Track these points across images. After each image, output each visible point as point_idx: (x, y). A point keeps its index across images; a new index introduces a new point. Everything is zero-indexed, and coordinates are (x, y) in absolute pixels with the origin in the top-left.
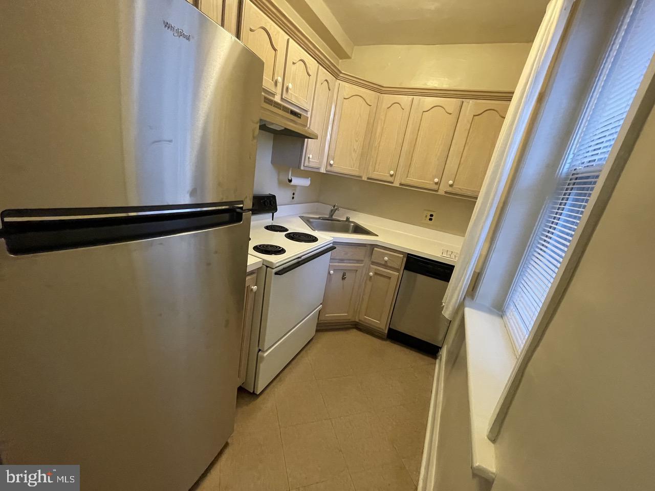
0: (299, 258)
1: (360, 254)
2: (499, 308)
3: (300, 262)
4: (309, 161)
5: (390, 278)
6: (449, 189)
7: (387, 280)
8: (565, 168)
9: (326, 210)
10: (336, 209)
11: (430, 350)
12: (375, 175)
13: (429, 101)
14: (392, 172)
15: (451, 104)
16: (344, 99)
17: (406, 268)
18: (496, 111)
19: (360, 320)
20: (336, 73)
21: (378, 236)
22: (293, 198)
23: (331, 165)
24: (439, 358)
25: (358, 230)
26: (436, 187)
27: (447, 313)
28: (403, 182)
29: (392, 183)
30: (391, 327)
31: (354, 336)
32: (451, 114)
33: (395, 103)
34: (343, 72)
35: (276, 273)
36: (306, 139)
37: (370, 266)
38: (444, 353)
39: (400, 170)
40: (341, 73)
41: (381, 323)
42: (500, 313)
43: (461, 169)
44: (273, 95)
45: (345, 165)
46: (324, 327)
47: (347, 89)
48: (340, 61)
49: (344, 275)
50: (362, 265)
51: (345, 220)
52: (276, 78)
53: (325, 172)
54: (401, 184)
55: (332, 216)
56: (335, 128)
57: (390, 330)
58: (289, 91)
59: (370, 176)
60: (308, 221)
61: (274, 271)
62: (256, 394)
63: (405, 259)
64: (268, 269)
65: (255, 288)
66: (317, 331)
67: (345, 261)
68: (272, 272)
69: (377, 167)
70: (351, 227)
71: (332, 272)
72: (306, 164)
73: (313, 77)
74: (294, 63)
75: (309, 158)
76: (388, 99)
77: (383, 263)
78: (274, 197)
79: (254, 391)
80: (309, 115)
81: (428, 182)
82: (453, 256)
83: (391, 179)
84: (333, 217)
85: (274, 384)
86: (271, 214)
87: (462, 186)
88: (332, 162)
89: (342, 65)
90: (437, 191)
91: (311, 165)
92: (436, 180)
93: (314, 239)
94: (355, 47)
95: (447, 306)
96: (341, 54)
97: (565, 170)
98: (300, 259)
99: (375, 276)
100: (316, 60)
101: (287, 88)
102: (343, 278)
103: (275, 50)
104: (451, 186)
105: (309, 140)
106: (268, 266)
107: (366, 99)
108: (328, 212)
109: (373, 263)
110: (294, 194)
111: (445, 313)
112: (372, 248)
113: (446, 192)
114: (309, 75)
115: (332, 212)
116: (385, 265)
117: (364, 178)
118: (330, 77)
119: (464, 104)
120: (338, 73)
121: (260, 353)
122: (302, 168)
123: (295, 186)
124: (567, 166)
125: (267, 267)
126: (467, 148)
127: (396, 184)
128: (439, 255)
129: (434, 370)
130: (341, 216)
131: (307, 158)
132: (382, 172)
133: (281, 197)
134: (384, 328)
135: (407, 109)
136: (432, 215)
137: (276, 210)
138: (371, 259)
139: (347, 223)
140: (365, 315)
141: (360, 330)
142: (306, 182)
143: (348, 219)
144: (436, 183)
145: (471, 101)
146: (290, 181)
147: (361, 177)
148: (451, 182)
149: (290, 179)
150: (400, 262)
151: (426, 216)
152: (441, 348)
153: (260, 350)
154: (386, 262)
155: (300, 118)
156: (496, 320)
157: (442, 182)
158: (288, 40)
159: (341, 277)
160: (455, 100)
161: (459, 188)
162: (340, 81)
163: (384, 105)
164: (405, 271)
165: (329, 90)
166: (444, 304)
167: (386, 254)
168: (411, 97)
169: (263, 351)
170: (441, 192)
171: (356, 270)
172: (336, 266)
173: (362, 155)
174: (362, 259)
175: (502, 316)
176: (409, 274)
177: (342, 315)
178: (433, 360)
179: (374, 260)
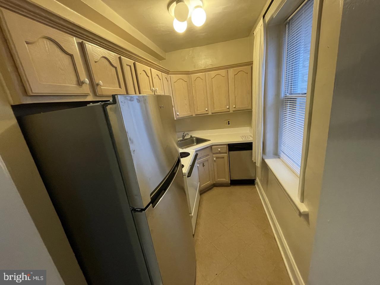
0: (190, 166)
1: (208, 151)
2: (276, 155)
3: (192, 167)
5: (224, 158)
6: (234, 109)
9: (180, 136)
10: (186, 135)
11: (251, 182)
12: (199, 112)
13: (213, 73)
14: (206, 109)
15: (223, 72)
16: (174, 83)
17: (229, 150)
18: (244, 71)
19: (216, 182)
20: (167, 72)
21: (211, 140)
23: (178, 115)
24: (256, 184)
25: (199, 141)
26: (228, 110)
27: (258, 164)
28: (213, 112)
29: (208, 114)
30: (231, 179)
31: (216, 190)
32: (224, 77)
33: (197, 77)
37: (212, 155)
38: (258, 180)
39: (210, 107)
40: (170, 71)
41: (226, 179)
43: (236, 99)
45: (184, 113)
46: (202, 192)
47: (174, 77)
49: (203, 164)
50: (209, 156)
52: (152, 89)
53: (176, 119)
55: (184, 138)
57: (231, 180)
58: (157, 91)
59: (196, 114)
61: (186, 176)
63: (228, 147)
67: (202, 158)
69: (198, 109)
70: (195, 140)
71: (198, 165)
73: (162, 80)
74: (155, 78)
76: (194, 76)
77: (219, 152)
81: (224, 109)
82: (247, 138)
83: (207, 112)
87: (239, 106)
88: (178, 113)
90: (229, 112)
92: (228, 107)
93: (188, 154)
99: (218, 159)
100: (161, 72)
102: (203, 166)
103: (148, 76)
104: (235, 107)
106: (184, 175)
107: (183, 79)
109: (214, 154)
111: (257, 164)
112: (211, 147)
113: (233, 111)
114: (160, 80)
115: (184, 136)
116: (220, 153)
117: (194, 115)
118: (166, 75)
119: (229, 71)
126: (236, 90)
127: (210, 114)
128: (241, 140)
129: (257, 190)
132: (201, 110)
134: (228, 181)
135: (204, 78)
136: (229, 122)
138: (212, 152)
139: (191, 138)
140: (218, 179)
141: (217, 186)
143: (191, 137)
144: (228, 108)
145: (232, 69)
147: (192, 115)
148: (234, 106)
150: (226, 148)
151: (226, 123)
152: (255, 179)
154: (219, 151)
156: (278, 160)
157: (230, 107)
158: (150, 69)
159: (202, 166)
160: (224, 70)
161: (239, 108)
162: (170, 75)
163: (192, 80)
164: (229, 152)
165: (167, 81)
166: (254, 161)
167: (219, 148)
168: (204, 73)
169: (191, 213)
170: (231, 111)
171: (208, 160)
172: (199, 162)
173: (190, 105)
174: (208, 154)
175: (279, 158)
176: (231, 153)
177: (208, 183)
178: (254, 186)
179: (214, 152)
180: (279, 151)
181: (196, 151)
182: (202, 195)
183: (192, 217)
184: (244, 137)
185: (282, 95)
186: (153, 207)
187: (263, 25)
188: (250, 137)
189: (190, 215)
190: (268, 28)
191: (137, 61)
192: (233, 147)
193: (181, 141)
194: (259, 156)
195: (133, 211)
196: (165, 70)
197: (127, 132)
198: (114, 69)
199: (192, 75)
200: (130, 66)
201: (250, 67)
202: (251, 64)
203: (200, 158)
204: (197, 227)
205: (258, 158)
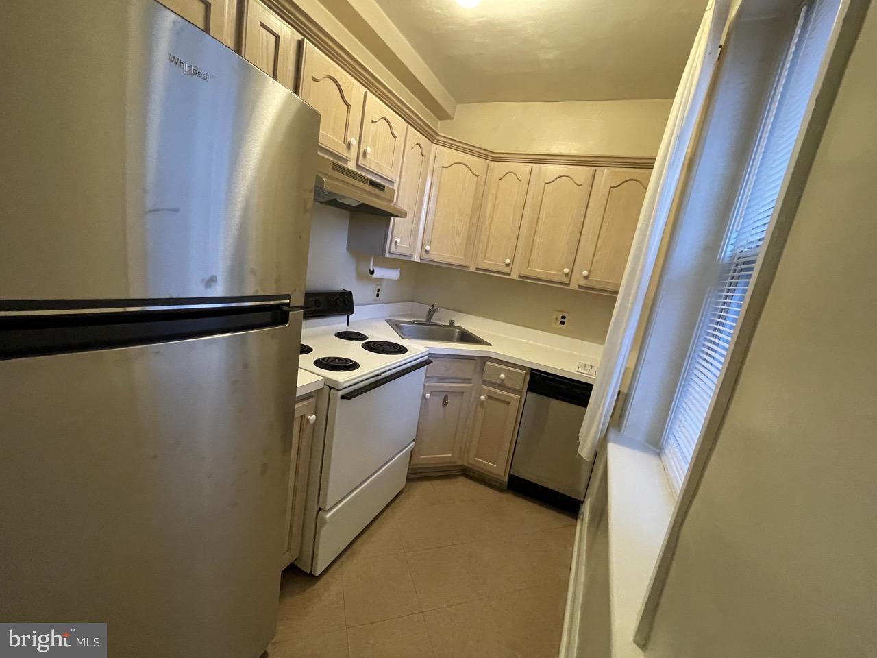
0: (377, 375)
1: (468, 369)
2: (655, 444)
3: (379, 382)
4: (396, 246)
5: (508, 403)
6: (584, 282)
7: (504, 406)
8: (728, 251)
9: (422, 311)
10: (436, 310)
11: (568, 506)
12: (485, 265)
13: (554, 170)
14: (508, 261)
15: (581, 173)
16: (443, 167)
17: (530, 389)
18: (637, 181)
19: (469, 464)
20: (431, 136)
21: (491, 345)
22: (378, 295)
23: (427, 252)
24: (581, 517)
25: (466, 337)
26: (566, 280)
27: (585, 451)
28: (523, 273)
29: (509, 274)
30: (511, 473)
32: (581, 185)
33: (508, 173)
34: (440, 134)
35: (343, 397)
36: (392, 218)
37: (480, 386)
39: (518, 258)
40: (438, 135)
41: (497, 467)
42: (658, 451)
43: (597, 256)
44: (346, 161)
45: (445, 252)
46: (418, 474)
47: (447, 155)
48: (440, 121)
49: (446, 399)
50: (470, 385)
51: (448, 324)
52: (348, 139)
53: (419, 261)
54: (520, 276)
55: (430, 319)
56: (432, 205)
57: (511, 477)
58: (368, 156)
59: (480, 266)
60: (397, 325)
61: (340, 393)
62: (314, 576)
63: (528, 377)
64: (332, 390)
65: (312, 418)
66: (409, 480)
67: (447, 381)
68: (337, 395)
69: (488, 255)
70: (456, 335)
71: (428, 395)
72: (393, 249)
73: (400, 140)
74: (373, 122)
75: (396, 242)
76: (500, 168)
77: (499, 382)
78: (350, 294)
79: (311, 572)
80: (396, 187)
81: (556, 272)
82: (593, 372)
83: (507, 270)
84: (432, 321)
85: (343, 559)
86: (346, 317)
87: (600, 278)
88: (428, 248)
89: (440, 127)
90: (567, 285)
91: (399, 251)
92: (566, 270)
93: (402, 350)
94: (459, 106)
95: (585, 441)
96: (440, 113)
97: (729, 253)
98: (379, 378)
99: (490, 401)
100: (404, 119)
101: (365, 153)
102: (445, 405)
103: (348, 105)
104: (586, 277)
105: (397, 218)
106: (331, 386)
107: (471, 168)
108: (426, 313)
109: (486, 382)
110: (378, 290)
111: (581, 451)
112: (484, 360)
113: (580, 286)
114: (395, 137)
115: (431, 314)
117: (472, 269)
118: (423, 140)
119: (598, 173)
120: (435, 136)
121: (320, 513)
122: (387, 255)
123: (380, 280)
124: (731, 247)
125: (331, 388)
126: (604, 228)
127: (514, 276)
128: (574, 370)
129: (575, 534)
130: (443, 319)
131: (393, 243)
132: (495, 260)
133: (360, 293)
134: (501, 473)
135: (525, 179)
136: (563, 318)
137: (352, 311)
138: (482, 378)
139: (450, 328)
140: (477, 456)
141: (469, 477)
142: (394, 274)
143: (452, 323)
144: (567, 275)
145: (606, 170)
146: (372, 272)
147: (467, 267)
148: (585, 273)
149: (372, 270)
150: (521, 381)
151: (556, 319)
153: (320, 509)
154: (503, 380)
155: (383, 190)
156: (651, 460)
157: (574, 273)
158: (365, 94)
159: (441, 402)
160: (585, 168)
161: (596, 281)
162: (437, 146)
163: (494, 175)
164: (528, 393)
165: (423, 156)
166: (580, 438)
167: (501, 371)
168: (530, 165)
169: (325, 510)
170: (574, 286)
171: (463, 393)
172: (434, 387)
173: (468, 239)
174: (470, 377)
175: (660, 455)
176: (534, 397)
177: (444, 456)
178: (573, 520)
179: (488, 379)
180: (667, 432)
182: (414, 484)
183: (324, 521)
184: (590, 368)
192: (542, 383)
193: (420, 323)
199: (496, 163)
200: (277, 37)
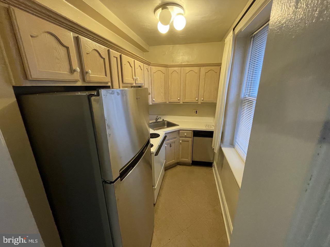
1: (175, 135)
2: (232, 144)
3: (160, 148)
5: (188, 141)
6: (202, 102)
7: (188, 142)
10: (159, 118)
11: (209, 165)
12: (172, 100)
13: (188, 69)
14: (179, 99)
15: (196, 69)
16: (154, 73)
17: (194, 136)
18: (213, 70)
19: (180, 161)
20: (149, 64)
21: (179, 125)
23: (154, 101)
24: (213, 166)
25: (170, 125)
26: (197, 102)
27: (216, 151)
28: (184, 102)
29: (180, 103)
30: (193, 160)
31: (179, 168)
32: (197, 73)
33: (174, 71)
37: (179, 138)
38: (215, 163)
39: (182, 97)
40: (151, 63)
41: (189, 160)
43: (205, 93)
44: (133, 84)
45: (159, 99)
46: (167, 168)
47: (154, 69)
48: (144, 53)
50: (176, 139)
51: (162, 120)
52: (133, 77)
53: (151, 104)
54: (183, 103)
55: (157, 121)
58: (138, 80)
59: (170, 101)
61: (154, 155)
63: (193, 133)
64: (152, 154)
67: (170, 140)
69: (172, 97)
70: (166, 123)
71: (166, 145)
73: (143, 70)
74: (137, 68)
76: (171, 69)
77: (184, 136)
80: (144, 85)
81: (194, 100)
82: (210, 127)
83: (179, 101)
87: (207, 100)
88: (154, 100)
92: (197, 99)
93: (158, 135)
94: (150, 47)
95: (216, 148)
98: (159, 146)
99: (183, 142)
100: (143, 63)
102: (171, 146)
103: (131, 67)
104: (203, 100)
107: (162, 71)
109: (180, 137)
112: (178, 131)
113: (201, 103)
115: (157, 119)
116: (186, 137)
117: (168, 103)
118: (147, 66)
119: (201, 69)
126: (205, 85)
127: (181, 103)
128: (205, 128)
129: (213, 171)
132: (174, 99)
135: (179, 73)
136: (196, 111)
139: (163, 122)
140: (182, 158)
141: (180, 165)
144: (197, 100)
145: (204, 68)
147: (166, 102)
148: (202, 99)
150: (191, 134)
151: (194, 112)
152: (213, 163)
153: (153, 186)
154: (186, 135)
155: (141, 87)
156: (233, 149)
157: (199, 99)
158: (134, 61)
159: (169, 146)
160: (197, 67)
162: (151, 66)
163: (170, 72)
165: (148, 71)
166: (213, 148)
167: (185, 133)
168: (180, 68)
169: (155, 186)
170: (199, 103)
171: (175, 142)
172: (167, 142)
173: (165, 94)
174: (176, 137)
175: (234, 147)
176: (195, 138)
177: (173, 161)
178: (212, 168)
179: (180, 136)
180: (234, 142)
181: (165, 134)
182: (167, 171)
183: (155, 189)
184: (208, 126)
185: (242, 96)
186: (121, 180)
187: (232, 36)
188: (212, 126)
189: (154, 187)
190: (236, 39)
191: (123, 54)
192: (197, 134)
193: (154, 123)
194: (218, 143)
195: (104, 183)
196: (147, 62)
197: (106, 120)
198: (103, 60)
199: (169, 68)
200: (117, 58)
201: (219, 67)
202: (219, 65)
203: (168, 140)
204: (158, 198)
205: (216, 145)
